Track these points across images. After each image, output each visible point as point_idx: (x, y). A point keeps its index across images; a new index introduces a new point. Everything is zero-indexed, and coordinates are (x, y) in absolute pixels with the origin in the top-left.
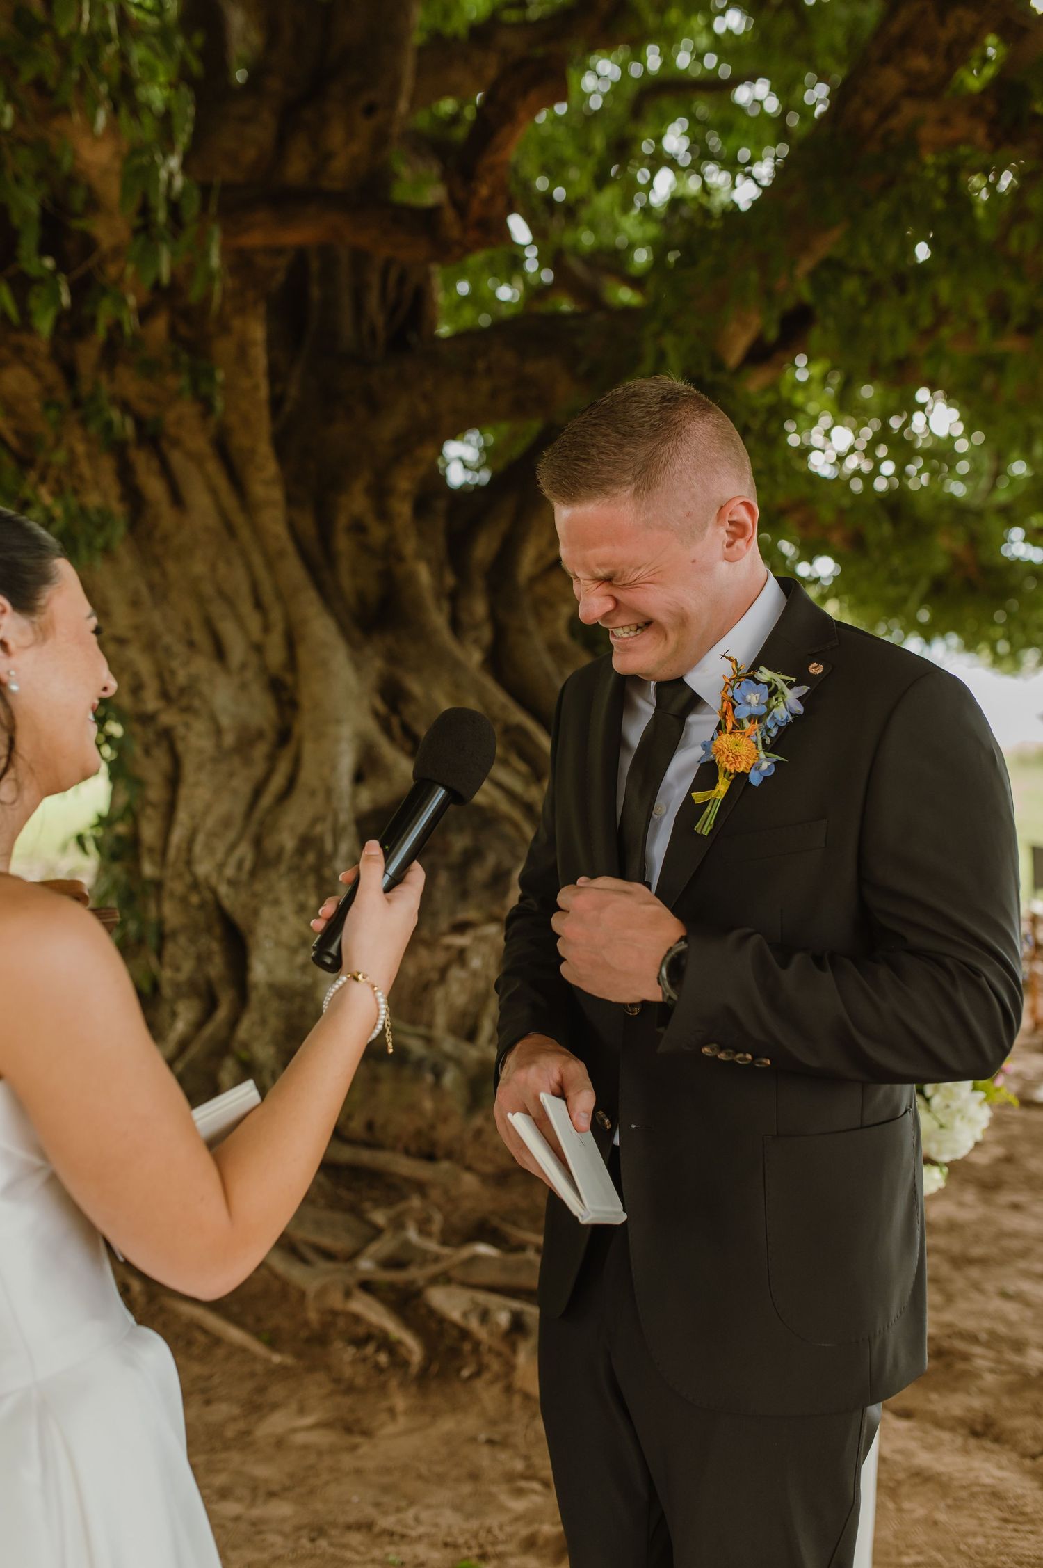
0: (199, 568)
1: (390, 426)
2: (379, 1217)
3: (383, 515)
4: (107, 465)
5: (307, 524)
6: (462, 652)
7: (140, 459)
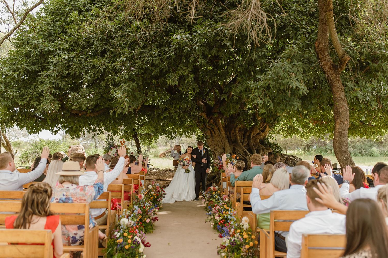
0: (217, 139)
1: (235, 124)
3: (235, 132)
4: (209, 131)
5: (228, 134)
6: (242, 145)
7: (212, 130)
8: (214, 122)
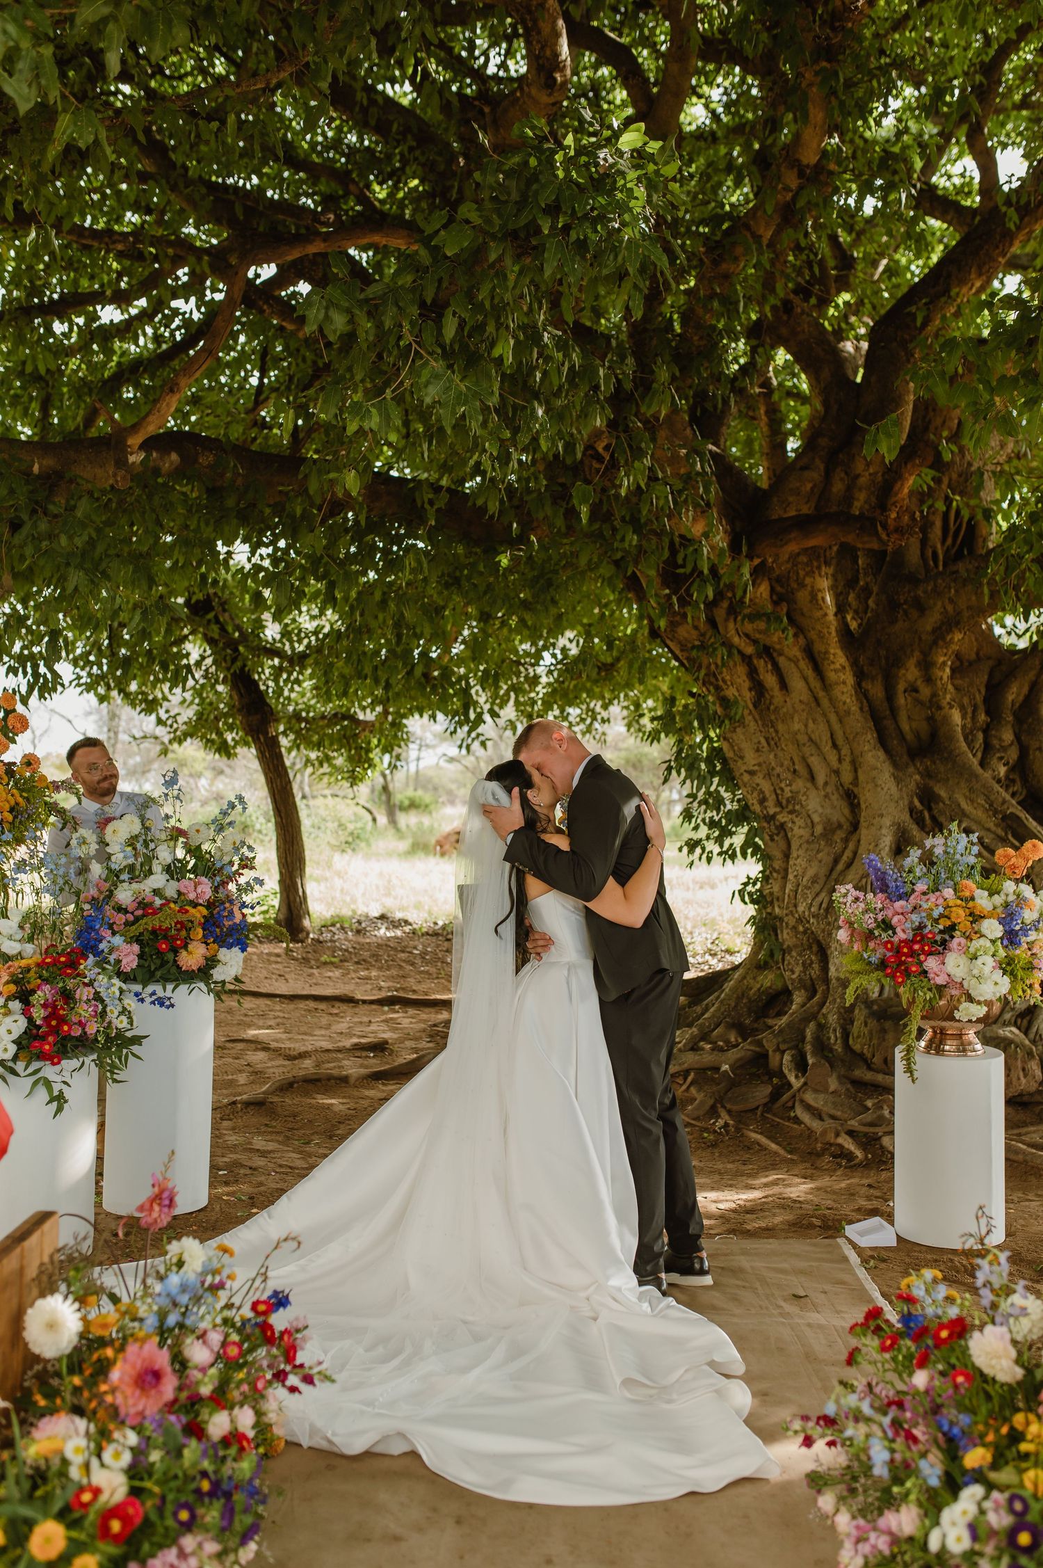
0: (797, 726)
1: (931, 620)
2: (869, 1103)
3: (929, 680)
4: (741, 670)
5: (876, 690)
6: (982, 764)
7: (760, 664)
8: (778, 598)
